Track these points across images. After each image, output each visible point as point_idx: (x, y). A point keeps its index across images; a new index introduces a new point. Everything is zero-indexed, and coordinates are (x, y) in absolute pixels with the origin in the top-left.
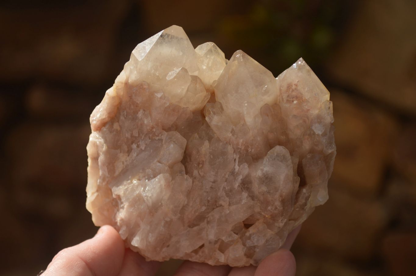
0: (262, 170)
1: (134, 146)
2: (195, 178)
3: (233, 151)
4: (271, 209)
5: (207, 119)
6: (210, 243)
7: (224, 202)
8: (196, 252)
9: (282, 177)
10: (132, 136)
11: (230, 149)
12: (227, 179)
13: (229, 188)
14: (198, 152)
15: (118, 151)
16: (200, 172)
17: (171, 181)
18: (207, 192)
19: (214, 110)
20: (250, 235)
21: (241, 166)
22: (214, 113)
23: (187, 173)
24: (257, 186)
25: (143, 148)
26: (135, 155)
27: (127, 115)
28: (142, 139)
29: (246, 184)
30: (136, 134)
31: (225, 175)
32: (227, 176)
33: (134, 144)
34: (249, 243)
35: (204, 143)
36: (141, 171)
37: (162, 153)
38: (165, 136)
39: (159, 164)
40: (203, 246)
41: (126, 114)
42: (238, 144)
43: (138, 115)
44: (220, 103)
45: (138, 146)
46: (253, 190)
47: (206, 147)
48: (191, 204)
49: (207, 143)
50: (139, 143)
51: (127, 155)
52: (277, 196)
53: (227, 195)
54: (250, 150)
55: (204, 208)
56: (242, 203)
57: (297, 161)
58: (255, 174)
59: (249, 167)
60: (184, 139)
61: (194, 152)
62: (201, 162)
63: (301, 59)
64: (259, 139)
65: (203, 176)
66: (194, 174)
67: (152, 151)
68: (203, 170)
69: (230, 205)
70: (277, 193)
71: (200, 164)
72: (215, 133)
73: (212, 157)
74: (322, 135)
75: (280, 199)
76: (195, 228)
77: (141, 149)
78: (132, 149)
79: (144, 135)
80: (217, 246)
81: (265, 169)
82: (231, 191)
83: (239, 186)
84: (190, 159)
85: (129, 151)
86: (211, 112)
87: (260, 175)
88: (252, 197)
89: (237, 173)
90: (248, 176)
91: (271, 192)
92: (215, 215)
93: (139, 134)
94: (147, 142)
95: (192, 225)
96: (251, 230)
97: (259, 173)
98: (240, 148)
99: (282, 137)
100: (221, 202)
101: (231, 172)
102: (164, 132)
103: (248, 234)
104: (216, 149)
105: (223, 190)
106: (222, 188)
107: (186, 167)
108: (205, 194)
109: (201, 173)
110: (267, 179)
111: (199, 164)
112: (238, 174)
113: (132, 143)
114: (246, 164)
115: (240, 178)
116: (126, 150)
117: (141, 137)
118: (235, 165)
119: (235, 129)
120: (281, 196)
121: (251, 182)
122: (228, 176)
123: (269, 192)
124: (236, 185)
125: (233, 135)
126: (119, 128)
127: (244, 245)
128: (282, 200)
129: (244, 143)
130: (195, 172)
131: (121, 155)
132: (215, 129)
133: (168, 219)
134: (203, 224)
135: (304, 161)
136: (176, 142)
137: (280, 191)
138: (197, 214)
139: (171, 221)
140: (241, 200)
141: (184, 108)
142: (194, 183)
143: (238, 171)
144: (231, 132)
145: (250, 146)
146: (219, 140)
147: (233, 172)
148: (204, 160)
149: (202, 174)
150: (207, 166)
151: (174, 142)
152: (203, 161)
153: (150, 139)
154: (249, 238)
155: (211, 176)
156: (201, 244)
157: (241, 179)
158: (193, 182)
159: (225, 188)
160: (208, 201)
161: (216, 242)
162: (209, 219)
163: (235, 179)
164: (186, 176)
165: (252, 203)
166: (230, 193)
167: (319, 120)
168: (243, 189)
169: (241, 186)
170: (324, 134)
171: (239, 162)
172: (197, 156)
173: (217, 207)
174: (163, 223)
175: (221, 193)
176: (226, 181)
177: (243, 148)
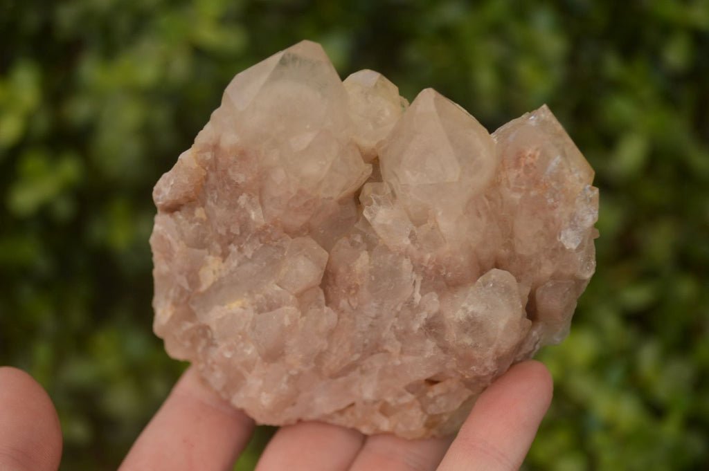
0: (465, 309)
1: (233, 248)
2: (343, 312)
3: (411, 268)
4: (477, 370)
5: (366, 214)
6: (365, 403)
7: (393, 347)
8: (341, 412)
9: (502, 324)
10: (228, 232)
11: (406, 264)
12: (399, 312)
13: (402, 328)
14: (349, 270)
15: (206, 251)
16: (351, 301)
17: (301, 317)
18: (363, 333)
19: (379, 197)
20: (435, 398)
21: (426, 296)
22: (379, 203)
23: (328, 303)
24: (455, 335)
25: (249, 255)
26: (235, 264)
27: (218, 199)
28: (247, 240)
29: (434, 327)
30: (235, 230)
31: (396, 306)
32: (399, 309)
33: (232, 245)
34: (432, 409)
35: (359, 255)
36: (246, 294)
37: (283, 271)
38: (289, 242)
39: (278, 288)
40: (353, 405)
41: (216, 197)
42: (421, 260)
43: (238, 201)
44: (390, 185)
45: (240, 250)
46: (447, 340)
47: (363, 262)
48: (334, 350)
49: (364, 256)
50: (241, 246)
51: (220, 259)
52: (490, 352)
53: (399, 338)
54: (444, 273)
55: (357, 356)
56: (426, 356)
57: (527, 291)
58: (452, 316)
59: (440, 299)
60: (324, 251)
61: (342, 270)
62: (353, 287)
63: (545, 106)
64: (462, 259)
65: (357, 308)
66: (341, 305)
67: (265, 264)
68: (356, 299)
69: (402, 352)
70: (490, 349)
71: (353, 289)
72: (380, 238)
73: (373, 278)
74: (576, 250)
75: (495, 358)
76: (341, 380)
77: (246, 256)
78: (229, 252)
79: (250, 235)
80: (377, 406)
81: (471, 309)
82: (405, 332)
83: (420, 329)
84: (334, 280)
85: (225, 255)
86: (374, 201)
87: (461, 318)
88: (445, 349)
89: (419, 307)
90: (438, 315)
91: (480, 345)
92: (377, 362)
93: (241, 232)
94: (255, 247)
95: (334, 376)
96: (437, 389)
97: (460, 315)
98: (425, 267)
99: (503, 251)
100: (387, 347)
101: (406, 303)
102: (288, 237)
103: (430, 395)
104: (381, 265)
105: (391, 329)
106: (388, 327)
107: (326, 294)
108: (359, 336)
109: (353, 304)
110: (473, 325)
111: (349, 289)
112: (419, 309)
113: (230, 243)
114: (434, 293)
115: (424, 316)
116: (220, 251)
117: (246, 237)
118: (414, 292)
119: (416, 232)
120: (497, 353)
121: (442, 326)
122: (402, 309)
123: (475, 346)
124: (416, 326)
125: (413, 242)
126: (204, 217)
127: (423, 409)
128: (497, 359)
129: (434, 261)
130: (343, 303)
131: (210, 258)
132: (380, 232)
133: (294, 372)
134: (354, 374)
135: (539, 292)
136: (310, 257)
137: (495, 346)
138: (344, 365)
139: (300, 374)
140: (422, 351)
141: (324, 198)
142: (341, 320)
143: (420, 302)
144: (410, 237)
145: (444, 267)
146: (386, 249)
147: (409, 303)
148: (359, 283)
149: (355, 305)
150: (364, 293)
151: (305, 256)
152: (357, 286)
153: (261, 242)
154: (433, 401)
155: (371, 308)
156: (349, 402)
157: (426, 319)
158: (339, 318)
159: (395, 327)
160: (365, 345)
161: (375, 402)
162: (364, 367)
163: (414, 317)
164: (326, 309)
165: (442, 357)
166: (404, 335)
167: (572, 223)
168: (427, 334)
169: (425, 330)
170: (580, 248)
171: (421, 288)
172: (347, 277)
173: (379, 352)
174: (285, 378)
175: (387, 333)
176: (397, 316)
177: (431, 267)
